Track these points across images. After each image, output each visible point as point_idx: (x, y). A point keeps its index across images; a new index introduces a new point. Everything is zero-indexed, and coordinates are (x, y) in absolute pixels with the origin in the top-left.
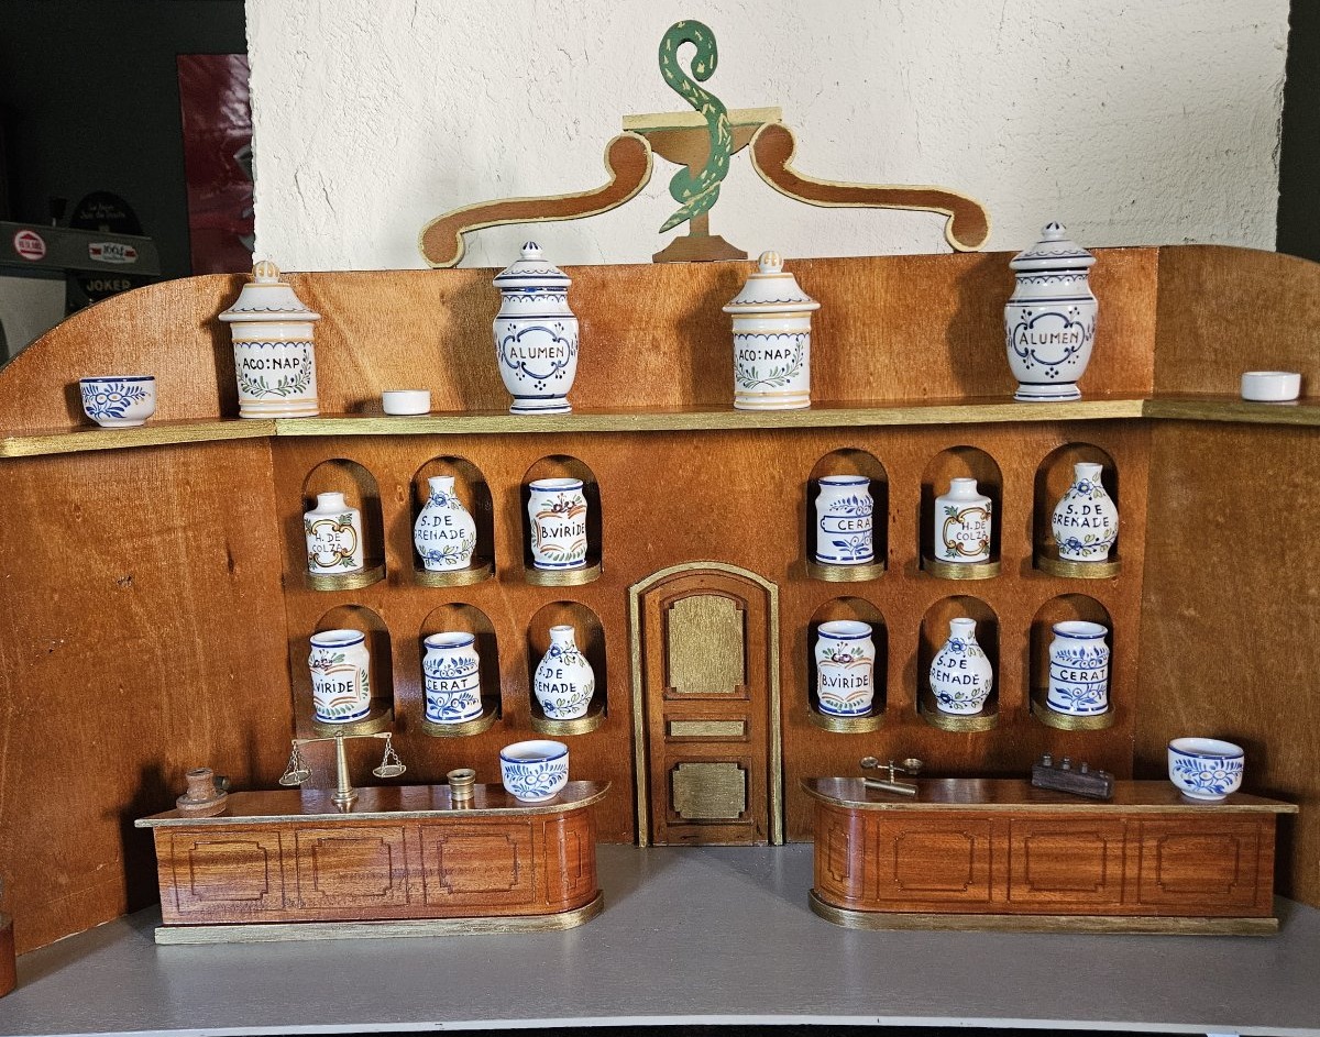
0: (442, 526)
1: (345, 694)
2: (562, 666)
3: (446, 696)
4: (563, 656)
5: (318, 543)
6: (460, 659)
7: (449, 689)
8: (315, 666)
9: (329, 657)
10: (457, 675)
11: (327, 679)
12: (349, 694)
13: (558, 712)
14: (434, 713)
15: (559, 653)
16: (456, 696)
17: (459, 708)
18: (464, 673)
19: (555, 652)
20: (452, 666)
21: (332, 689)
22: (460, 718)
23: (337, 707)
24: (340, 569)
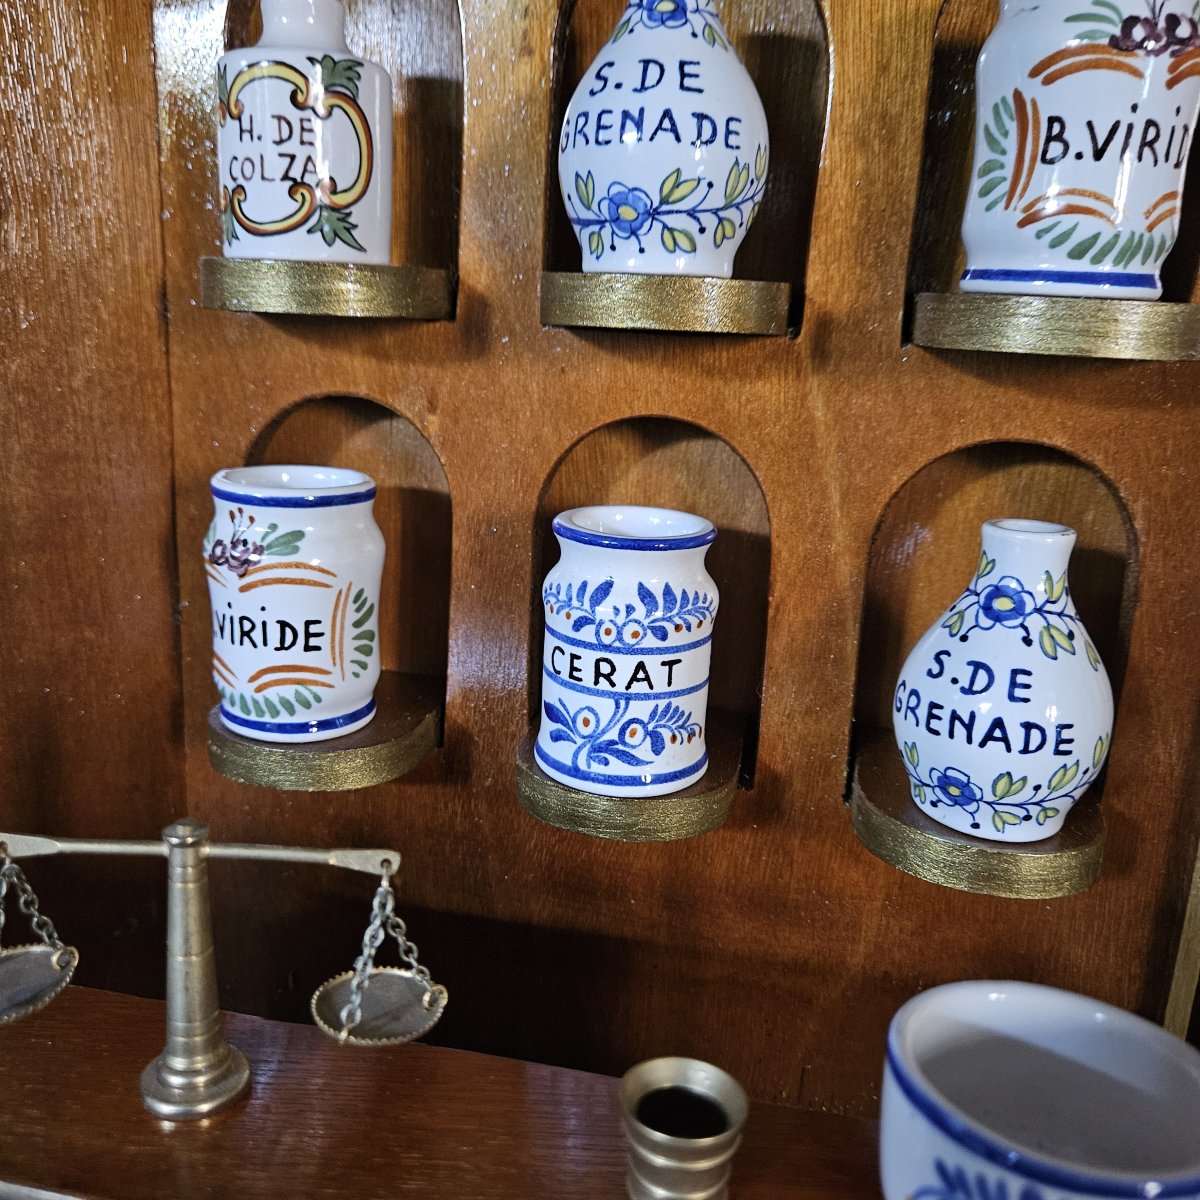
0: (667, 95)
1: (296, 655)
2: (1031, 658)
3: (605, 707)
4: (1035, 623)
5: (247, 148)
6: (668, 591)
7: (620, 688)
8: (214, 560)
9: (255, 534)
10: (651, 641)
11: (247, 605)
12: (310, 659)
13: (985, 815)
14: (562, 752)
15: (1018, 610)
16: (640, 710)
17: (644, 751)
18: (675, 639)
19: (1002, 604)
20: (640, 611)
21: (257, 635)
22: (635, 781)
23: (272, 694)
24: (307, 247)
